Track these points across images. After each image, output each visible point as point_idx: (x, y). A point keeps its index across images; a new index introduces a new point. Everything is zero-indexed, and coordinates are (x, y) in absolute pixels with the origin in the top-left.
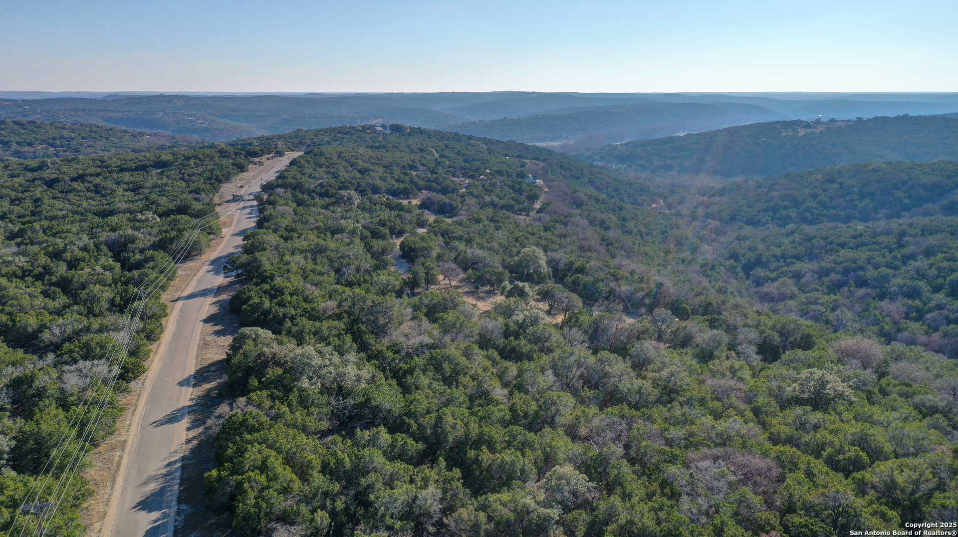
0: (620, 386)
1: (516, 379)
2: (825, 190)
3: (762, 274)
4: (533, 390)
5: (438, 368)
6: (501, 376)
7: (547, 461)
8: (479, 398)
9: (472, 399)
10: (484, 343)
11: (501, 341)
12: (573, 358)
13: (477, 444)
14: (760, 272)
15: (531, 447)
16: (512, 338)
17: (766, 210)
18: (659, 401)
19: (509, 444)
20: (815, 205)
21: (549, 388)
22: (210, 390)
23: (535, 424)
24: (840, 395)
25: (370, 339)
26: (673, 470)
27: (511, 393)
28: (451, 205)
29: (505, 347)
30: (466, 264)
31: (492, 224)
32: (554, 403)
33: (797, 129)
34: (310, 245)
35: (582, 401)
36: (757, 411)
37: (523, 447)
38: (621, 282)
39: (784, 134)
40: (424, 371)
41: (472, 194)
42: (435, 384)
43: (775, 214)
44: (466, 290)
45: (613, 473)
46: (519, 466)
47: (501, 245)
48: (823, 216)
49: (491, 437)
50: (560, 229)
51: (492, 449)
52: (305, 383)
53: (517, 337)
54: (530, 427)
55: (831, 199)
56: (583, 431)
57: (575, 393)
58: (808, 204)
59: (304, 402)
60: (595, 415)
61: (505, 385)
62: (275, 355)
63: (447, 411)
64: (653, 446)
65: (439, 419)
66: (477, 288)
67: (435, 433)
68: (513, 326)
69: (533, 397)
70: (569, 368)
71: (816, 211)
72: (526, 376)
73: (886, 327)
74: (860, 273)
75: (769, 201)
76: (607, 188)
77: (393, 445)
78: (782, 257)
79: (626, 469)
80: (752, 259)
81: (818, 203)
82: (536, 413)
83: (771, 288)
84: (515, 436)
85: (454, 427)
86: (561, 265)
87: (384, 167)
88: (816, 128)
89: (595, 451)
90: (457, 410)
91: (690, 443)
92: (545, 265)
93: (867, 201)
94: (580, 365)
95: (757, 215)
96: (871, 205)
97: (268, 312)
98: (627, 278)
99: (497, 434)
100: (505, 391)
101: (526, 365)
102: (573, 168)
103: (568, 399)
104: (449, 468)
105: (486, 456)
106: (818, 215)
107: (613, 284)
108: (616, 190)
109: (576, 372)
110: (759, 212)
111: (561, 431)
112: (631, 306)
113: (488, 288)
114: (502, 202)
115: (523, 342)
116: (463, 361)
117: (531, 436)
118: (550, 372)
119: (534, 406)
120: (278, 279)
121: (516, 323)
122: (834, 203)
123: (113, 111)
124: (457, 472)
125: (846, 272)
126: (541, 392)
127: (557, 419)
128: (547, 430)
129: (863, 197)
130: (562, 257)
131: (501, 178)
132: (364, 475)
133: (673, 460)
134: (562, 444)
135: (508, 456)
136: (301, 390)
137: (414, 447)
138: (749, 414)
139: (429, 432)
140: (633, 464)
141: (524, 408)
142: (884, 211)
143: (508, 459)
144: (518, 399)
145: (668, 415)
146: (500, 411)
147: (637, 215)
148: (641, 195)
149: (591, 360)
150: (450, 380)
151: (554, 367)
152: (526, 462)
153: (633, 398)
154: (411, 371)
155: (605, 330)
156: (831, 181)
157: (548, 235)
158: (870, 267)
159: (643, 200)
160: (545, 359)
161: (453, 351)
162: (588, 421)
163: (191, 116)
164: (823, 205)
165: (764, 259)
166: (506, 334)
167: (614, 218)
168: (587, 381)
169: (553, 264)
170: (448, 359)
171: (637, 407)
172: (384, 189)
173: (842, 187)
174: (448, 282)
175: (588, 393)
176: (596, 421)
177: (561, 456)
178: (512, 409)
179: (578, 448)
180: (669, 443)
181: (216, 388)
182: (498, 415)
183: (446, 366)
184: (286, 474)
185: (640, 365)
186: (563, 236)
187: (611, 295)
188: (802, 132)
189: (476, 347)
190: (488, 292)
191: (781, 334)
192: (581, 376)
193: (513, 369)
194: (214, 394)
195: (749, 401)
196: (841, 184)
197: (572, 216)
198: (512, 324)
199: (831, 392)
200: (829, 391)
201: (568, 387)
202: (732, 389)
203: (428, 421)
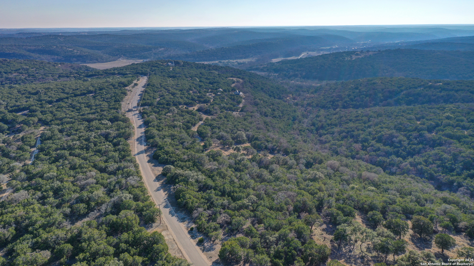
0: (265, 178)
1: (240, 177)
2: (353, 93)
3: (322, 132)
4: (244, 180)
5: (220, 175)
6: (236, 176)
7: (249, 195)
8: (232, 182)
9: (230, 182)
10: (230, 167)
11: (235, 166)
12: (254, 171)
13: (233, 192)
14: (321, 131)
15: (245, 192)
16: (237, 165)
17: (330, 102)
18: (275, 181)
19: (240, 192)
20: (348, 100)
21: (248, 179)
22: (163, 182)
23: (245, 187)
24: (320, 177)
25: (201, 167)
26: (274, 195)
27: (239, 181)
28: (209, 110)
29: (236, 167)
30: (220, 138)
31: (226, 119)
32: (249, 183)
33: (352, 56)
34: (169, 134)
35: (256, 182)
36: (298, 183)
37: (243, 192)
38: (269, 143)
39: (346, 59)
40: (217, 175)
41: (216, 103)
42: (220, 179)
43: (333, 103)
44: (221, 147)
45: (262, 196)
46: (242, 196)
47: (230, 129)
48: (351, 104)
49: (236, 191)
50: (250, 119)
51: (236, 193)
52: (190, 180)
53: (239, 165)
54: (244, 188)
55: (355, 97)
56: (256, 188)
57: (254, 180)
58: (346, 99)
59: (192, 185)
60: (259, 185)
61: (237, 178)
62: (180, 173)
63: (225, 185)
64: (270, 191)
65: (224, 187)
66: (224, 146)
67: (223, 190)
68: (237, 161)
69: (244, 181)
70: (253, 173)
71: (348, 102)
72: (242, 176)
73: (353, 153)
74: (352, 133)
75: (332, 97)
76: (268, 92)
77: (215, 193)
78: (331, 125)
79: (265, 196)
80: (320, 126)
81: (350, 99)
82: (245, 185)
83: (323, 138)
84: (241, 190)
85: (228, 189)
86: (250, 136)
87: (180, 90)
88: (360, 55)
89: (258, 192)
90: (227, 185)
91: (279, 190)
92: (245, 137)
93: (368, 98)
94: (255, 172)
95: (326, 104)
96: (369, 100)
97: (167, 159)
98: (271, 141)
99: (237, 190)
100: (238, 180)
101: (242, 173)
102: (254, 83)
103: (253, 181)
104: (228, 197)
105: (235, 194)
106: (349, 104)
107: (267, 144)
108: (272, 92)
109: (255, 174)
110: (328, 102)
111: (251, 189)
112: (272, 151)
113: (228, 146)
114: (227, 106)
115: (241, 166)
116: (226, 173)
117: (245, 190)
118: (248, 175)
119: (245, 183)
120: (166, 148)
121: (238, 160)
122: (356, 99)
123: (30, 46)
124: (230, 198)
125: (348, 132)
126: (246, 180)
127: (250, 186)
128: (248, 188)
129: (366, 96)
130: (250, 133)
131: (226, 93)
132: (212, 199)
133: (274, 193)
134: (251, 191)
135: (240, 194)
136: (190, 182)
137: (220, 193)
138: (296, 183)
139: (222, 190)
140: (266, 195)
141: (243, 184)
142: (373, 102)
143: (240, 195)
144: (241, 182)
145: (276, 184)
146: (237, 185)
147: (279, 107)
148: (282, 94)
149: (258, 171)
150: (223, 178)
151: (249, 173)
152: (244, 195)
153: (268, 180)
154: (213, 176)
155: (263, 162)
156: (357, 88)
157: (245, 123)
158: (356, 130)
159: (283, 96)
160: (247, 171)
161: (223, 170)
162: (257, 186)
163: (70, 48)
164: (352, 100)
165: (324, 126)
166: (236, 164)
167: (270, 110)
168: (258, 177)
169: (248, 136)
170: (222, 172)
171: (269, 182)
172: (183, 103)
173: (360, 92)
174: (215, 145)
175: (257, 179)
176: (259, 186)
177: (251, 194)
178: (240, 184)
179: (255, 192)
180: (275, 190)
181: (164, 182)
182: (237, 186)
183: (222, 174)
184: (195, 200)
185: (271, 172)
186: (251, 123)
187: (266, 148)
188: (354, 57)
189: (228, 168)
190: (227, 148)
191: (313, 160)
192: (256, 175)
193: (239, 174)
194: (164, 183)
195: (296, 180)
196: (360, 90)
197: (254, 113)
198: (237, 160)
199: (318, 177)
200: (317, 176)
201: (253, 178)
202: (293, 177)
203: (222, 187)
